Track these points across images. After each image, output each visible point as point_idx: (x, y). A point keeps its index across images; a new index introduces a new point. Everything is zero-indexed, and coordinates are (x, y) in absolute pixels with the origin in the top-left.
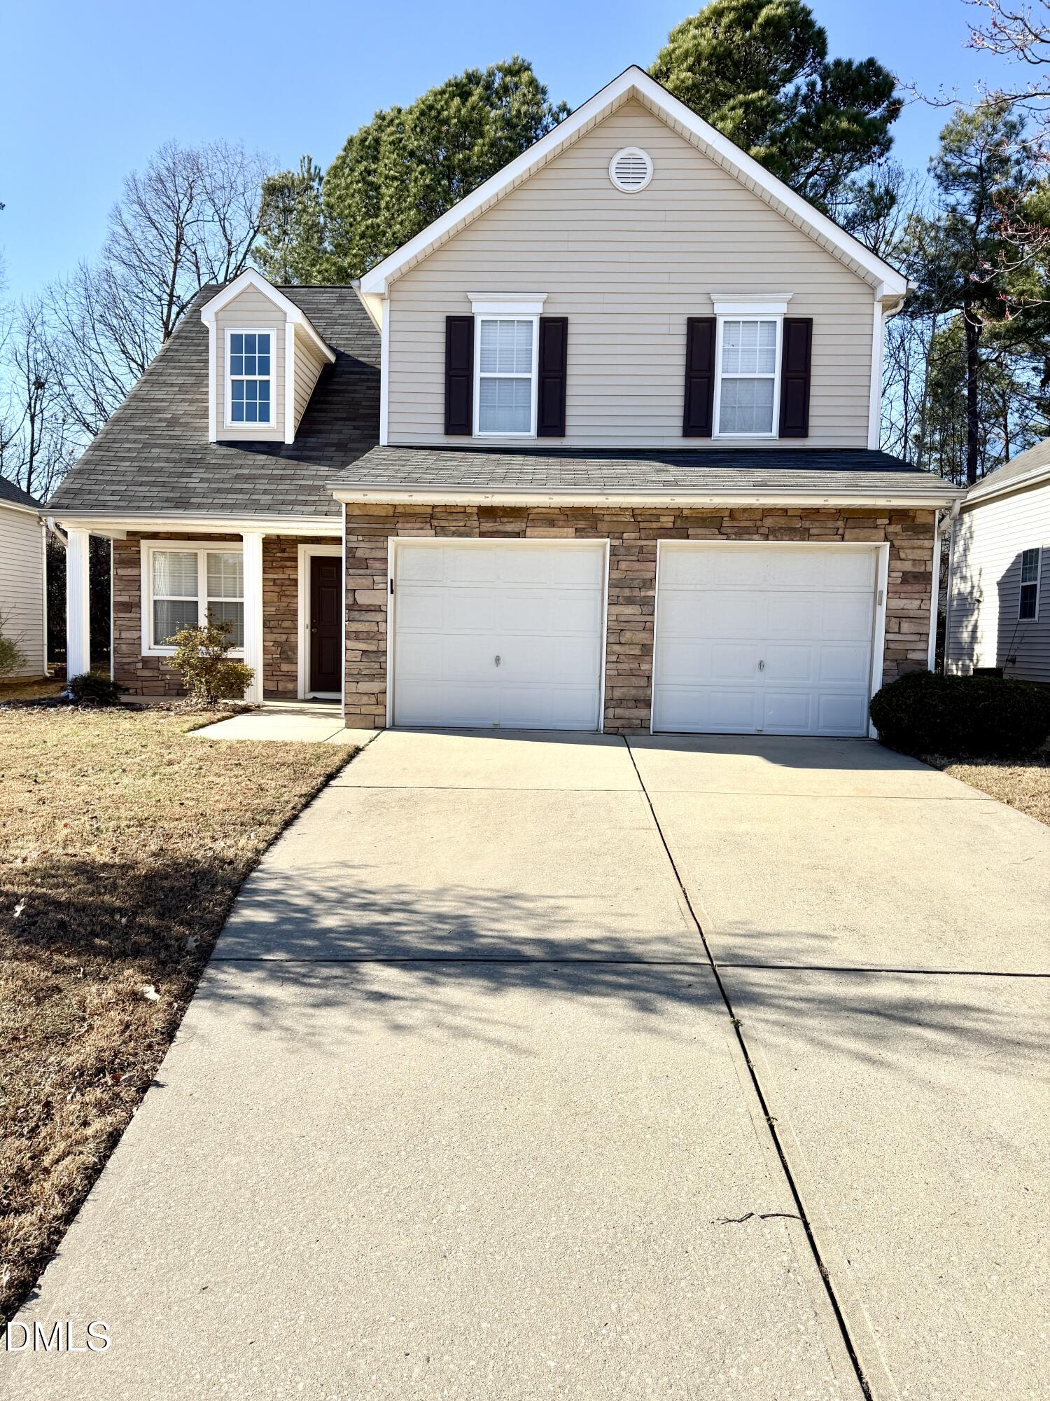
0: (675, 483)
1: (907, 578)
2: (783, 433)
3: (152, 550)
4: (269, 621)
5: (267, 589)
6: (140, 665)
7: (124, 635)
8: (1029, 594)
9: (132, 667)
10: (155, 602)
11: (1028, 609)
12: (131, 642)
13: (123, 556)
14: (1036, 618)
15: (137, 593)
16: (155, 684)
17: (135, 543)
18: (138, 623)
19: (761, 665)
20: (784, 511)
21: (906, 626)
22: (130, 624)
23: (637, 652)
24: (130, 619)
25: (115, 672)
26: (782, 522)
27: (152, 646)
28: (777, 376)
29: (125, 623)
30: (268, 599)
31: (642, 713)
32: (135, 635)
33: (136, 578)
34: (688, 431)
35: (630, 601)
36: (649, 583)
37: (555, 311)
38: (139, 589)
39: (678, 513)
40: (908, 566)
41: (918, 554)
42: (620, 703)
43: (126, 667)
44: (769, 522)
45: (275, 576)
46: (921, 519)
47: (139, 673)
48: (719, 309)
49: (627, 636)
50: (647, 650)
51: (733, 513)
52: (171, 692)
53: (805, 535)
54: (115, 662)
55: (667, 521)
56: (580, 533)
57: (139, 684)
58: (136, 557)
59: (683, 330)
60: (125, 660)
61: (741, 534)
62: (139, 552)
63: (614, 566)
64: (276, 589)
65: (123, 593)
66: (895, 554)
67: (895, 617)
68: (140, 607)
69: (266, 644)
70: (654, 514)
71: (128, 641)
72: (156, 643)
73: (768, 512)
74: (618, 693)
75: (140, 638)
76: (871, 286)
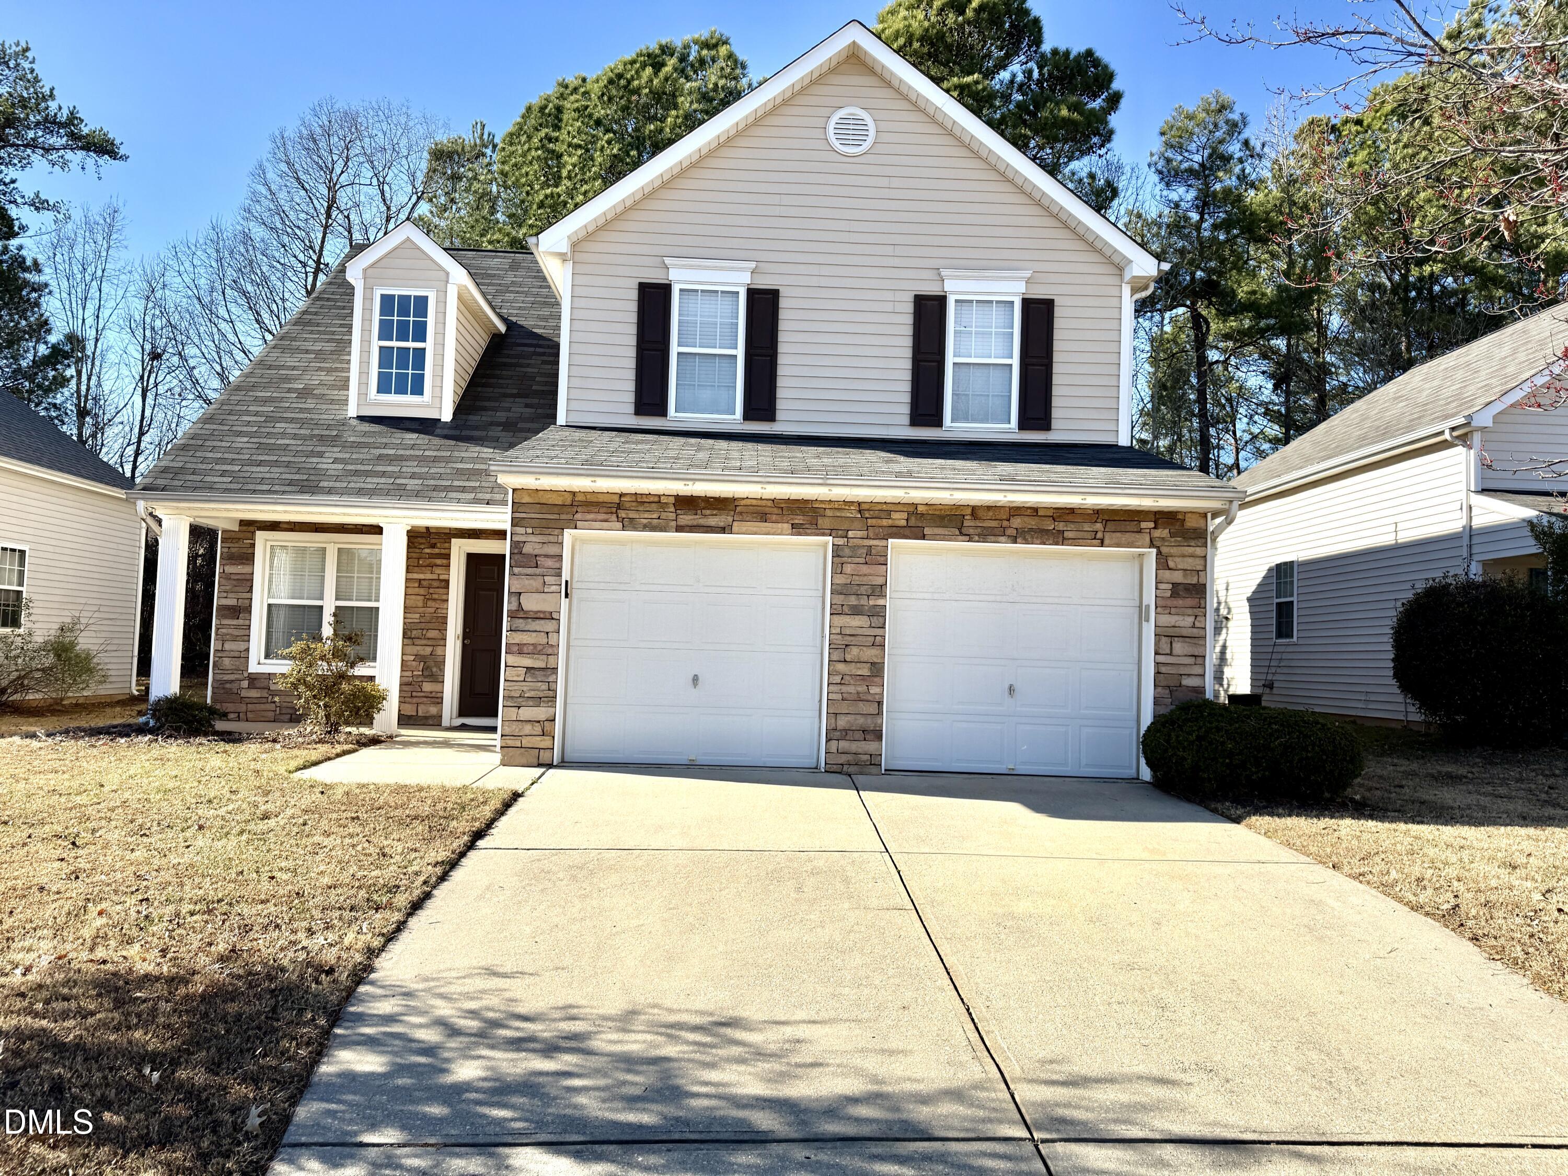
0: (910, 474)
1: (1177, 590)
2: (1023, 425)
3: (269, 544)
4: (411, 630)
5: (410, 591)
6: (245, 684)
7: (227, 646)
8: (1284, 612)
9: (234, 686)
10: (270, 606)
11: (1284, 627)
12: (237, 654)
13: (233, 550)
14: (1295, 639)
15: (248, 595)
16: (263, 707)
17: (250, 535)
18: (246, 632)
19: (1011, 689)
20: (1034, 511)
21: (1178, 647)
22: (236, 632)
23: (865, 671)
24: (237, 627)
25: (213, 693)
26: (1032, 523)
27: (263, 660)
28: (1015, 362)
29: (230, 631)
30: (410, 603)
31: (871, 746)
32: (242, 646)
33: (248, 577)
34: (917, 419)
35: (856, 611)
36: (880, 590)
37: (765, 282)
38: (251, 590)
39: (912, 509)
40: (1178, 577)
41: (1189, 563)
42: (845, 734)
43: (228, 686)
44: (1017, 522)
45: (421, 576)
46: (1191, 523)
47: (244, 693)
48: (949, 286)
49: (854, 652)
50: (877, 669)
51: (975, 511)
52: (282, 717)
53: (1059, 538)
54: (214, 679)
55: (899, 518)
56: (797, 529)
57: (243, 708)
58: (250, 551)
59: (910, 308)
60: (226, 677)
61: (985, 535)
62: (253, 545)
63: (838, 568)
64: (422, 591)
65: (230, 595)
66: (1163, 562)
67: (1165, 636)
68: (250, 612)
69: (405, 658)
70: (885, 509)
71: (232, 654)
72: (267, 656)
73: (1016, 511)
74: (842, 722)
75: (247, 650)
76: (1118, 266)
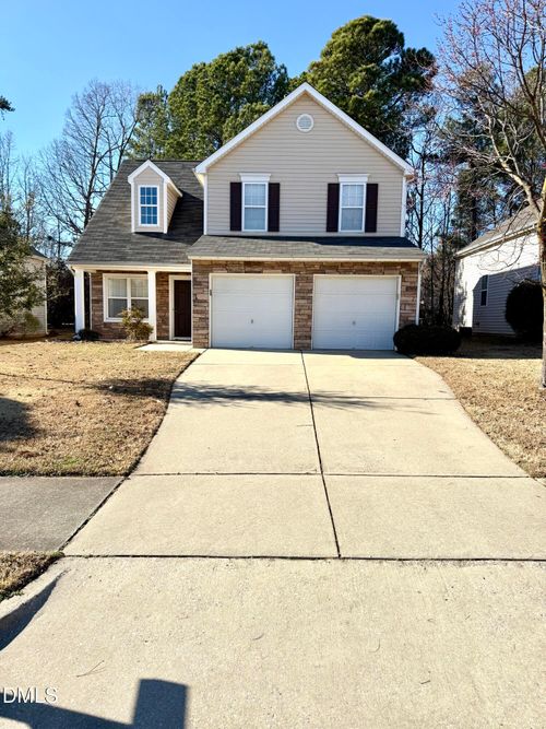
0: (320, 253)
1: (408, 289)
2: (366, 231)
6: (103, 326)
8: (484, 294)
9: (99, 326)
11: (483, 302)
17: (100, 275)
18: (102, 308)
19: (354, 323)
20: (362, 263)
21: (407, 308)
23: (305, 317)
26: (360, 267)
28: (364, 207)
31: (308, 341)
33: (101, 289)
34: (328, 230)
35: (303, 298)
36: (311, 291)
37: (275, 181)
38: (102, 294)
39: (321, 264)
40: (408, 284)
41: (412, 280)
42: (300, 338)
44: (356, 267)
46: (413, 266)
48: (341, 180)
49: (302, 312)
50: (310, 317)
51: (342, 264)
53: (369, 272)
55: (317, 267)
56: (284, 272)
59: (326, 188)
61: (345, 272)
62: (102, 278)
63: (297, 284)
64: (161, 294)
66: (403, 280)
67: (404, 304)
68: (103, 301)
70: (312, 264)
73: (355, 264)
74: (299, 334)
75: (103, 314)
76: (401, 171)
